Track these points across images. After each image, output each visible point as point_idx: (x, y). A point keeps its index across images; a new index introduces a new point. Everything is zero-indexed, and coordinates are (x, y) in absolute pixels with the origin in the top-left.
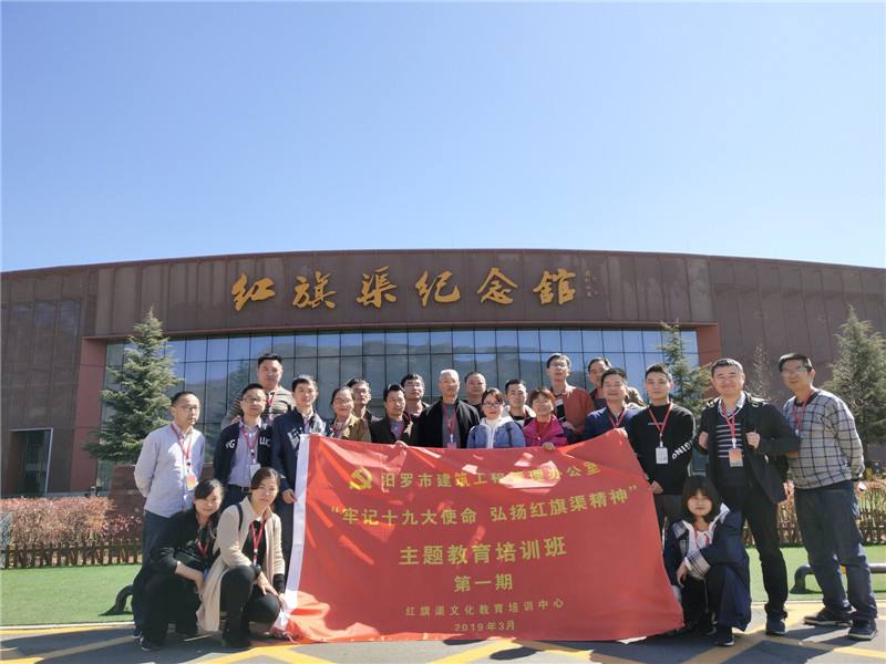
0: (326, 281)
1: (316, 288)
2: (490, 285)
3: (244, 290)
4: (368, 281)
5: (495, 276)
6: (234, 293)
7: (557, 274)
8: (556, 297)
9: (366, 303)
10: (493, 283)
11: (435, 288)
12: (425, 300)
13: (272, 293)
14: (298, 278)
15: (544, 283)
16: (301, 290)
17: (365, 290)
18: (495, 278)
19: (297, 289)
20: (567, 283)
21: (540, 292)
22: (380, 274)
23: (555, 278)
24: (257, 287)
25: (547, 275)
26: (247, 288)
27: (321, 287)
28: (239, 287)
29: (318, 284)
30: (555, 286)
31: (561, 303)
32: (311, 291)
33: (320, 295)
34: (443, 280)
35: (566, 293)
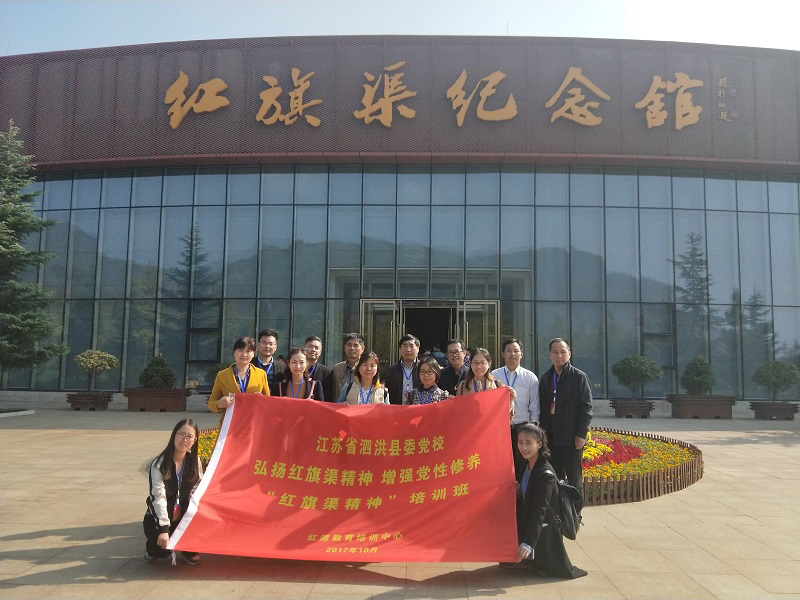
0: (308, 84)
1: (292, 94)
2: (566, 95)
3: (184, 97)
4: (372, 84)
5: (574, 80)
6: (168, 100)
7: (674, 80)
8: (671, 118)
9: (369, 119)
10: (571, 92)
11: (477, 98)
12: (461, 117)
13: (224, 101)
14: (266, 78)
15: (652, 95)
16: (269, 97)
17: (367, 100)
18: (575, 83)
19: (263, 95)
20: (689, 96)
21: (645, 109)
22: (392, 73)
23: (671, 87)
24: (202, 92)
25: (658, 82)
26: (188, 93)
27: (299, 92)
28: (175, 92)
29: (294, 88)
30: (670, 100)
31: (679, 126)
32: (284, 100)
33: (297, 106)
34: (489, 85)
35: (688, 113)
